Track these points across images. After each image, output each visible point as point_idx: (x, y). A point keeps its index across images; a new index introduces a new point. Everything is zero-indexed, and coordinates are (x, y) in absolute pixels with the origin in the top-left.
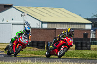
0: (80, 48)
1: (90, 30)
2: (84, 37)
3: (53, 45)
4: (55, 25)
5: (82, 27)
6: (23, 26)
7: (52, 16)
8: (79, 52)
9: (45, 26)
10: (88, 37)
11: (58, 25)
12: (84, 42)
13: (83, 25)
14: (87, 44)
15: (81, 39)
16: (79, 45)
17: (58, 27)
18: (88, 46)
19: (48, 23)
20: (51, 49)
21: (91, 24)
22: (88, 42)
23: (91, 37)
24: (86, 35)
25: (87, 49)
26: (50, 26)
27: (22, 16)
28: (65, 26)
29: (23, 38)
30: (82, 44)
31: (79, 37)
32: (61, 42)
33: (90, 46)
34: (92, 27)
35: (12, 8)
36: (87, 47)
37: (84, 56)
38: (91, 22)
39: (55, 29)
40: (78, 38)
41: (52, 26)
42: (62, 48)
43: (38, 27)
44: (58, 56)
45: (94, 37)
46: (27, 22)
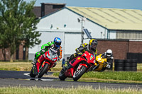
3: (68, 63)
6: (80, 35)
9: (113, 36)
17: (132, 37)
19: (117, 31)
20: (66, 68)
26: (121, 36)
27: (79, 21)
29: (50, 53)
32: (79, 58)
35: (65, 10)
39: (128, 41)
42: (79, 67)
43: (103, 38)
46: (86, 30)
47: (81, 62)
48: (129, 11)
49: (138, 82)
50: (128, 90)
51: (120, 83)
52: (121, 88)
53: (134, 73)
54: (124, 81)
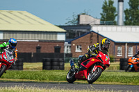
0: (49, 67)
1: (63, 42)
2: (55, 51)
3: (79, 65)
4: (15, 35)
5: (52, 38)
7: (9, 23)
8: (48, 73)
10: (61, 52)
11: (18, 35)
12: (55, 59)
13: (54, 36)
14: (59, 62)
15: (50, 55)
16: (48, 63)
17: (18, 38)
18: (61, 64)
19: (4, 32)
20: (76, 70)
21: (65, 33)
22: (61, 59)
23: (65, 52)
24: (58, 49)
25: (60, 69)
28: (29, 37)
30: (52, 61)
31: (47, 52)
33: (63, 65)
34: (67, 37)
36: (59, 65)
37: (55, 78)
38: (64, 31)
40: (46, 54)
41: (10, 36)
42: (94, 69)
44: (88, 81)
45: (69, 52)
47: (95, 63)
48: (15, 12)
49: (24, 80)
50: (15, 88)
51: (7, 82)
52: (8, 86)
53: (21, 71)
54: (11, 80)
